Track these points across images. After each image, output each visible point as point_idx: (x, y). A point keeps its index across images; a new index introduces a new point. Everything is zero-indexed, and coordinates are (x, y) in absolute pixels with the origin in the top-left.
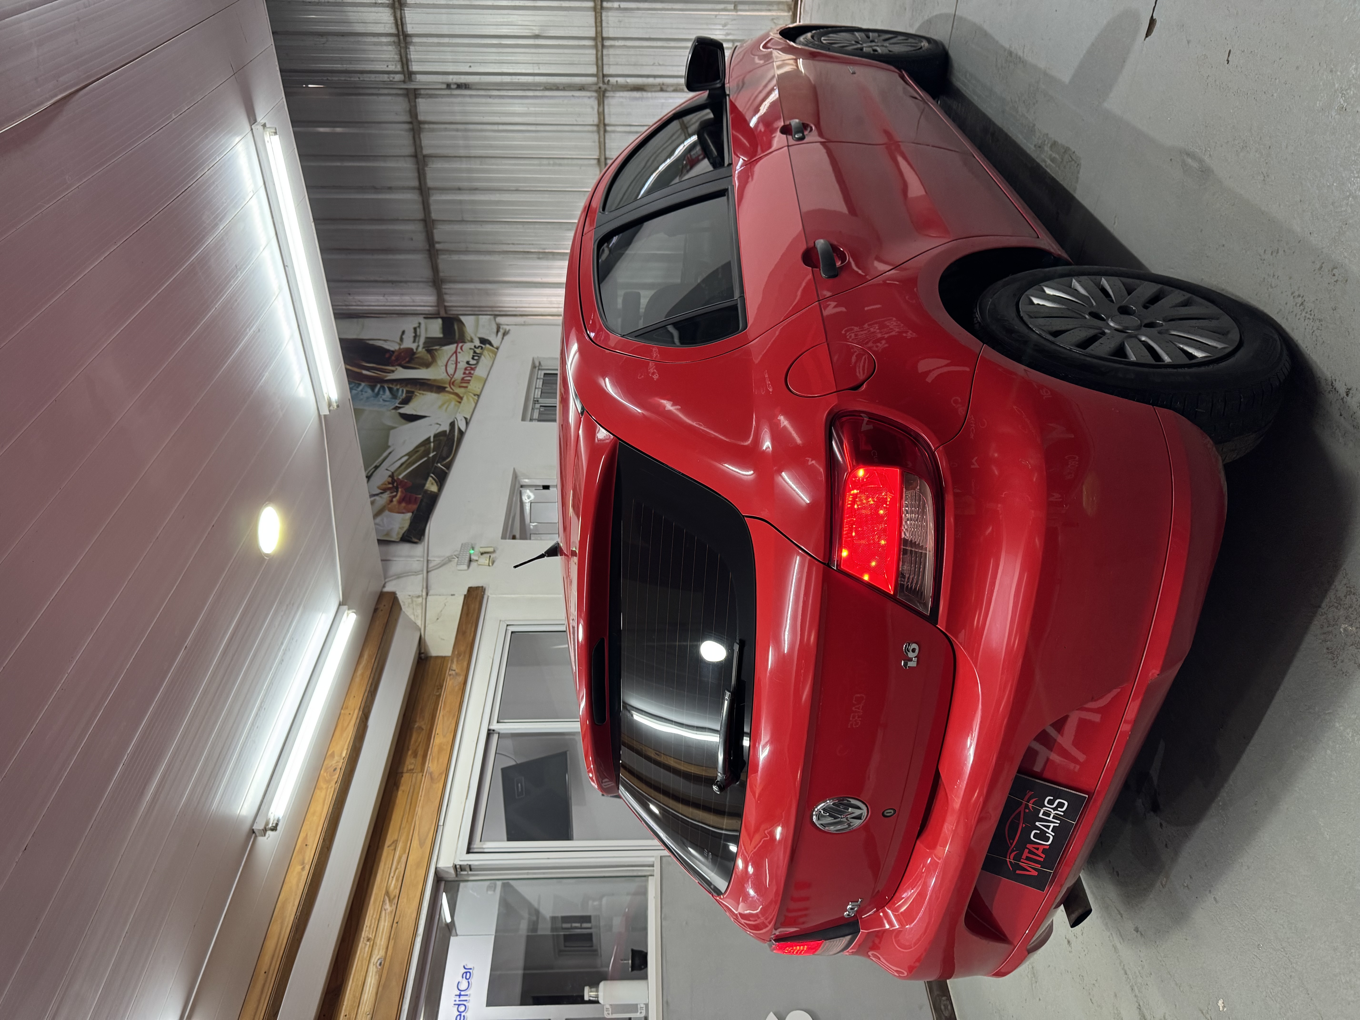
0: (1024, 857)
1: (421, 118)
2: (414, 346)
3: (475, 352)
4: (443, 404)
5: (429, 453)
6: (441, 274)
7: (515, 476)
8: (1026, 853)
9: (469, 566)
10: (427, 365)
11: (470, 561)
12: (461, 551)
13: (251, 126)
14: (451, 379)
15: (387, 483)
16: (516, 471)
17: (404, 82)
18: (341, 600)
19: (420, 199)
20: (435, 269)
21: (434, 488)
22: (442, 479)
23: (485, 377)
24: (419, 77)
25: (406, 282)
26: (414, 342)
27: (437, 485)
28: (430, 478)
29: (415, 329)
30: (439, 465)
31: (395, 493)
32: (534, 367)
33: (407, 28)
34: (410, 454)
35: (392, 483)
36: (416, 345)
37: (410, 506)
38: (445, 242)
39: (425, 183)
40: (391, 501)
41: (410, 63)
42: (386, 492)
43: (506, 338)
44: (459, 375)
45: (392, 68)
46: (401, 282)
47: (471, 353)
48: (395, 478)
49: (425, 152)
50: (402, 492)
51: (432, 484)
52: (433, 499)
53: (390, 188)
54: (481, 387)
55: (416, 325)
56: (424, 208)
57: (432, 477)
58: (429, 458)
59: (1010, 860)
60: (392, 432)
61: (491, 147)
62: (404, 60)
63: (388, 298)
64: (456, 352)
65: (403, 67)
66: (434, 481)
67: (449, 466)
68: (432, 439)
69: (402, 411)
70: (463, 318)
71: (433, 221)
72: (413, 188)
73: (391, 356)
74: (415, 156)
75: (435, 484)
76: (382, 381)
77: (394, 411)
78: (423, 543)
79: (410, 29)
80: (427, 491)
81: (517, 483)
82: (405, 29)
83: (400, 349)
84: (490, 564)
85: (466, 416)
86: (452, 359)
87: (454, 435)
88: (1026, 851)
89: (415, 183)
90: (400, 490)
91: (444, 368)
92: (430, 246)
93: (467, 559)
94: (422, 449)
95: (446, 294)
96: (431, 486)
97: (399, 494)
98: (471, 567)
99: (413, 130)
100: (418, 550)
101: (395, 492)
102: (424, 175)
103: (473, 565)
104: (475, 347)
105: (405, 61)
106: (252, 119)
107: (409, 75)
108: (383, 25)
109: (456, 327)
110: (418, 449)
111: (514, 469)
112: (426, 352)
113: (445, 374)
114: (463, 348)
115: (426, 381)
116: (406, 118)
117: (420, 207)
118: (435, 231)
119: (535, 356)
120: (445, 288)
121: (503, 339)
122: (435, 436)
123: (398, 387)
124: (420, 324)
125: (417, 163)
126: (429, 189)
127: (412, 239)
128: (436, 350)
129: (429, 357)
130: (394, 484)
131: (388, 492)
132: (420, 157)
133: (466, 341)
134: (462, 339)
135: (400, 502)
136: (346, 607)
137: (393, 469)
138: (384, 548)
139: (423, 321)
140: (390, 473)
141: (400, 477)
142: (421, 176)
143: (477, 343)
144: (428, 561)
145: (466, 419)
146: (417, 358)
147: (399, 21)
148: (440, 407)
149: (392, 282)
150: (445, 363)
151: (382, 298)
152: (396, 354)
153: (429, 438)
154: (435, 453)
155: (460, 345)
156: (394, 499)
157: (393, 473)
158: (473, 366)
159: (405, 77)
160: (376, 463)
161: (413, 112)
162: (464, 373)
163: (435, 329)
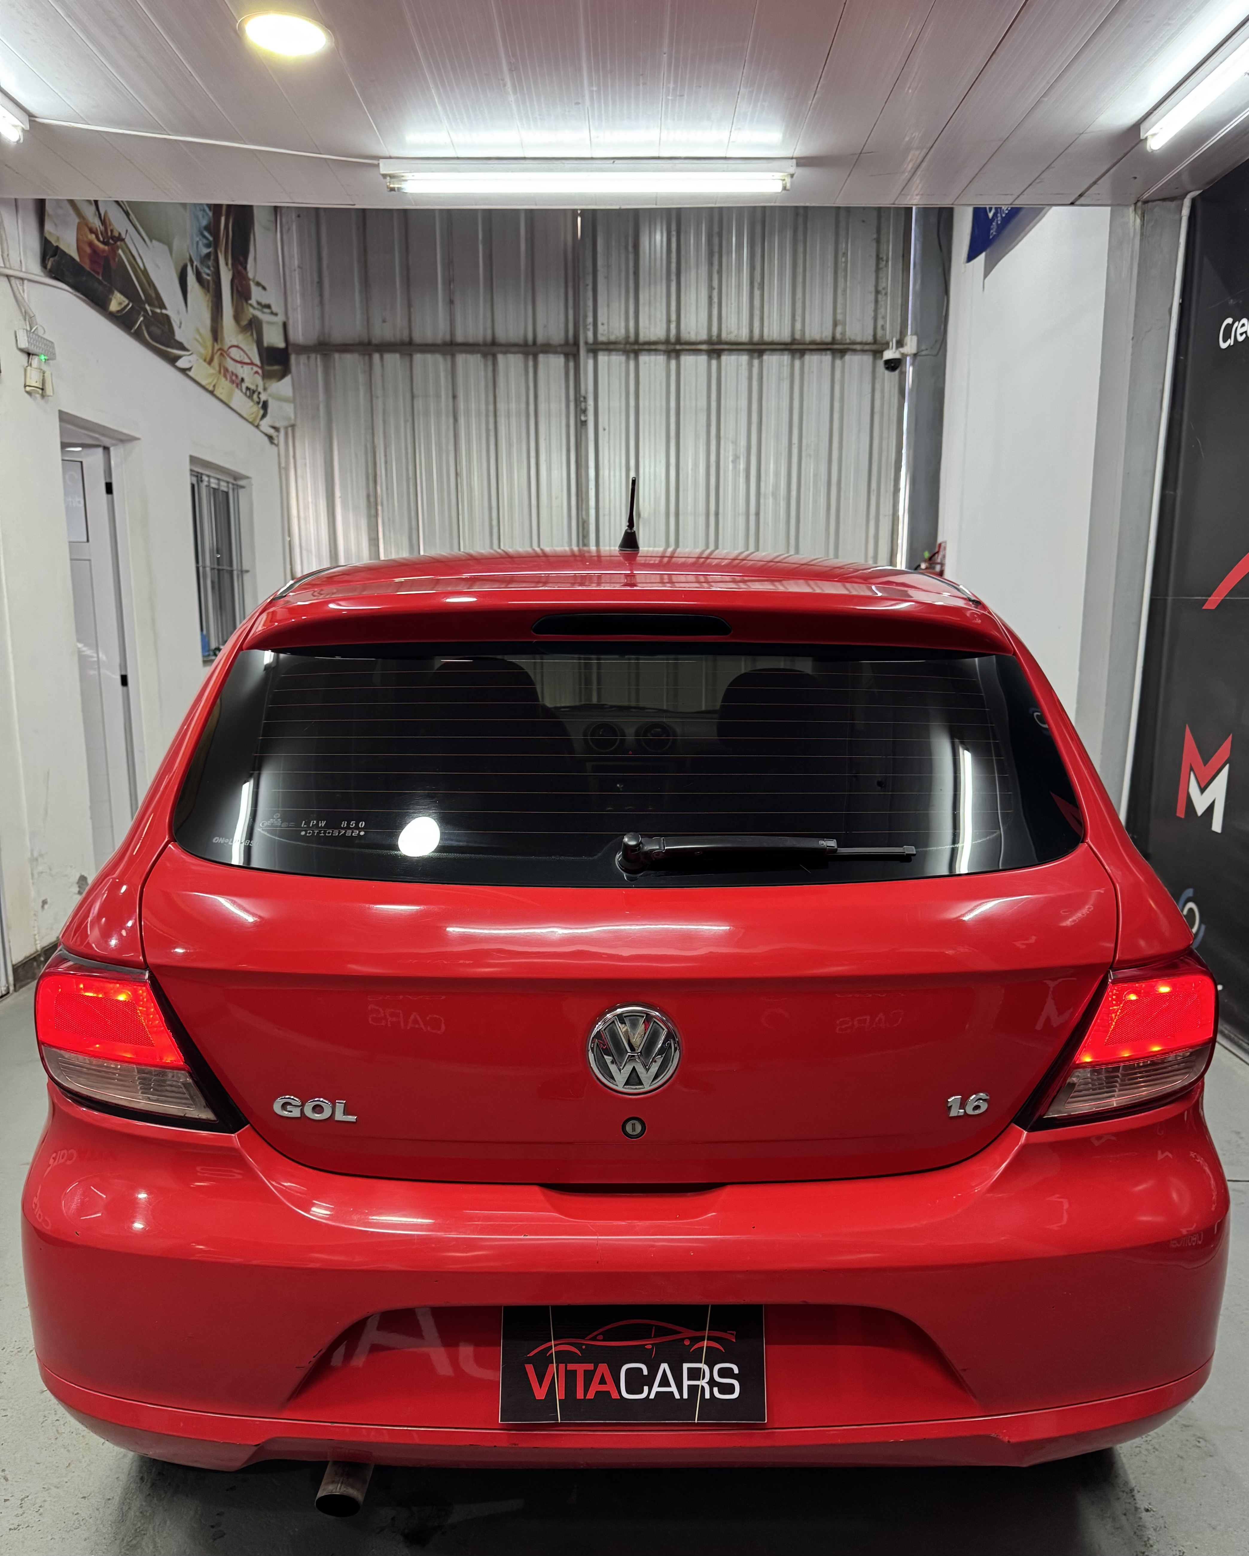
0: (571, 1367)
1: (541, 358)
2: (253, 301)
3: (254, 392)
4: (200, 334)
5: (149, 305)
6: (337, 356)
7: (125, 439)
8: (581, 1368)
9: (22, 350)
10: (237, 318)
11: (29, 354)
12: (42, 338)
13: (796, 158)
14: (226, 352)
15: (111, 227)
16: (135, 442)
17: (586, 343)
18: (37, 119)
19: (439, 341)
20: (345, 348)
21: (114, 307)
22: (123, 321)
23: (232, 405)
24: (591, 362)
25: (321, 303)
26: (259, 303)
27: (118, 311)
28: (127, 302)
29: (268, 306)
30: (142, 319)
31: (101, 239)
32: (237, 477)
33: (645, 355)
34: (145, 272)
35: (113, 237)
36: (255, 304)
37: (87, 261)
38: (383, 366)
39: (461, 352)
40: (92, 231)
41: (606, 353)
42: (102, 224)
43: (266, 439)
44: (231, 365)
45: (601, 329)
46: (321, 295)
47: (253, 387)
48: (119, 243)
49: (500, 358)
50: (104, 251)
51: (120, 304)
52: (99, 303)
53: (451, 302)
54: (221, 397)
55: (274, 309)
56: (427, 345)
57: (128, 305)
58: (144, 303)
59: (554, 1347)
60: (166, 247)
61: (510, 445)
62: (612, 347)
63: (297, 272)
64: (252, 364)
65: (603, 343)
66: (123, 306)
67: (137, 336)
68: (164, 311)
69: (189, 268)
70: (288, 379)
71: (411, 356)
72: (452, 333)
73: (241, 264)
74: (494, 343)
75: (119, 308)
76: (215, 244)
77: (188, 257)
78: (42, 274)
79: (644, 358)
80: (113, 293)
81: (114, 442)
82: (644, 353)
83: (249, 279)
84: (28, 389)
85: (193, 369)
86: (246, 357)
87: (172, 348)
88: (590, 1367)
89: (460, 338)
90: (106, 248)
91: (236, 344)
92: (376, 345)
93: (33, 349)
94: (153, 295)
95: (309, 358)
96: (117, 302)
97: (101, 246)
98: (19, 354)
99: (526, 344)
100: (33, 266)
101: (104, 239)
102: (472, 352)
103: (24, 357)
104: (259, 393)
105: (610, 347)
106: (802, 162)
107: (595, 349)
108: (647, 326)
109: (276, 368)
110: (152, 287)
111: (138, 439)
112: (249, 318)
113: (230, 344)
114: (256, 375)
115: (220, 313)
116: (540, 339)
117: (429, 339)
118: (397, 356)
119: (253, 481)
120: (316, 358)
121: (266, 435)
122: (167, 317)
123: (212, 269)
124: (276, 314)
125: (485, 344)
126: (453, 356)
127: (384, 321)
128: (252, 334)
129: (244, 323)
130: (114, 240)
131: (102, 228)
132: (495, 349)
133: (265, 381)
134: (267, 376)
135: (91, 244)
136: (27, 127)
137: (128, 240)
138: (31, 207)
139: (280, 319)
140: (123, 235)
141: (120, 252)
142: (469, 347)
143: (263, 397)
144: (22, 279)
145: (190, 369)
146: (242, 304)
147: (653, 347)
148: (198, 331)
149: (320, 283)
150: (241, 345)
151: (296, 263)
152: (243, 271)
153: (165, 308)
154: (150, 313)
155: (260, 371)
156: (93, 236)
157: (123, 240)
158: (239, 387)
159: (591, 344)
160: (132, 216)
161: (548, 348)
162: (232, 373)
163: (273, 338)
